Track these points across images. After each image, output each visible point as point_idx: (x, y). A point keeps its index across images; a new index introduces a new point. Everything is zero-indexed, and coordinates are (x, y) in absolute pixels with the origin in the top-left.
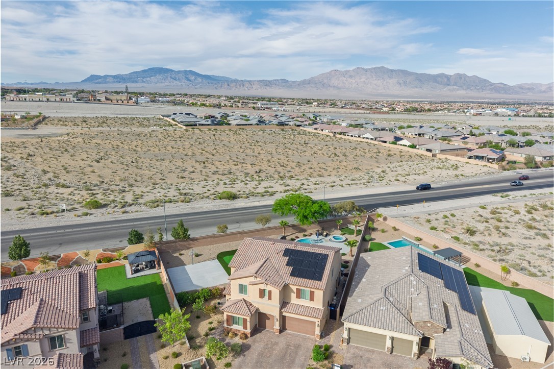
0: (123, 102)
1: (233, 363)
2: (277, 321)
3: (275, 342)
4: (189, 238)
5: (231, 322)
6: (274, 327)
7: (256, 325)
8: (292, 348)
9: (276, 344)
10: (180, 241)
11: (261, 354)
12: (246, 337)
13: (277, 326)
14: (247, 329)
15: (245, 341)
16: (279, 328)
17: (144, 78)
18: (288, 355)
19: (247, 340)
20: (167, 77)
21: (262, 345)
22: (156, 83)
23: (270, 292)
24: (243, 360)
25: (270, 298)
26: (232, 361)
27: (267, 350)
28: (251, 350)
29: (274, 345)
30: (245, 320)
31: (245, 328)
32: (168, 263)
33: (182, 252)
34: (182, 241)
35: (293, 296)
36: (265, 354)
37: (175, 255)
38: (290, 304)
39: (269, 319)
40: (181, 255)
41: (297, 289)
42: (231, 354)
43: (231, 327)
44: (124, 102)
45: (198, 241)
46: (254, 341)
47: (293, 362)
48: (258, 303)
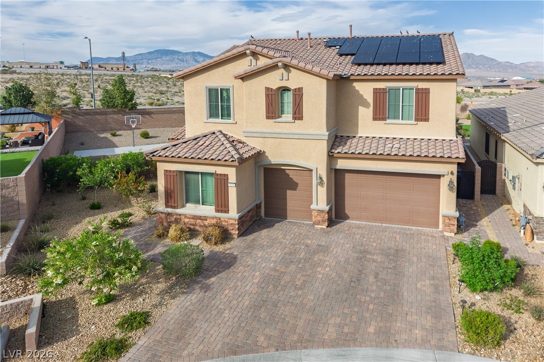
0: (118, 69)
1: (156, 313)
2: (321, 183)
3: (319, 245)
4: (134, 107)
5: (180, 194)
6: (313, 206)
7: (258, 207)
8: (379, 258)
9: (324, 249)
10: (114, 113)
11: (272, 281)
12: (225, 236)
13: (320, 201)
14: (227, 211)
15: (220, 248)
16: (327, 208)
17: (149, 60)
18: (372, 279)
19: (228, 245)
20: (174, 59)
21: (276, 254)
22: (162, 65)
23: (298, 94)
24: (201, 301)
25: (298, 115)
26: (155, 306)
27: (293, 267)
28: (238, 268)
29: (315, 252)
30: (222, 181)
31: (222, 206)
32: (82, 144)
33: (118, 133)
34: (118, 113)
35: (365, 114)
36: (287, 278)
37: (102, 136)
38: (355, 140)
39: (294, 186)
40: (114, 135)
41: (375, 90)
42: (161, 286)
43: (179, 211)
44: (120, 69)
45: (153, 116)
46: (251, 247)
47: (394, 296)
48: (264, 136)
